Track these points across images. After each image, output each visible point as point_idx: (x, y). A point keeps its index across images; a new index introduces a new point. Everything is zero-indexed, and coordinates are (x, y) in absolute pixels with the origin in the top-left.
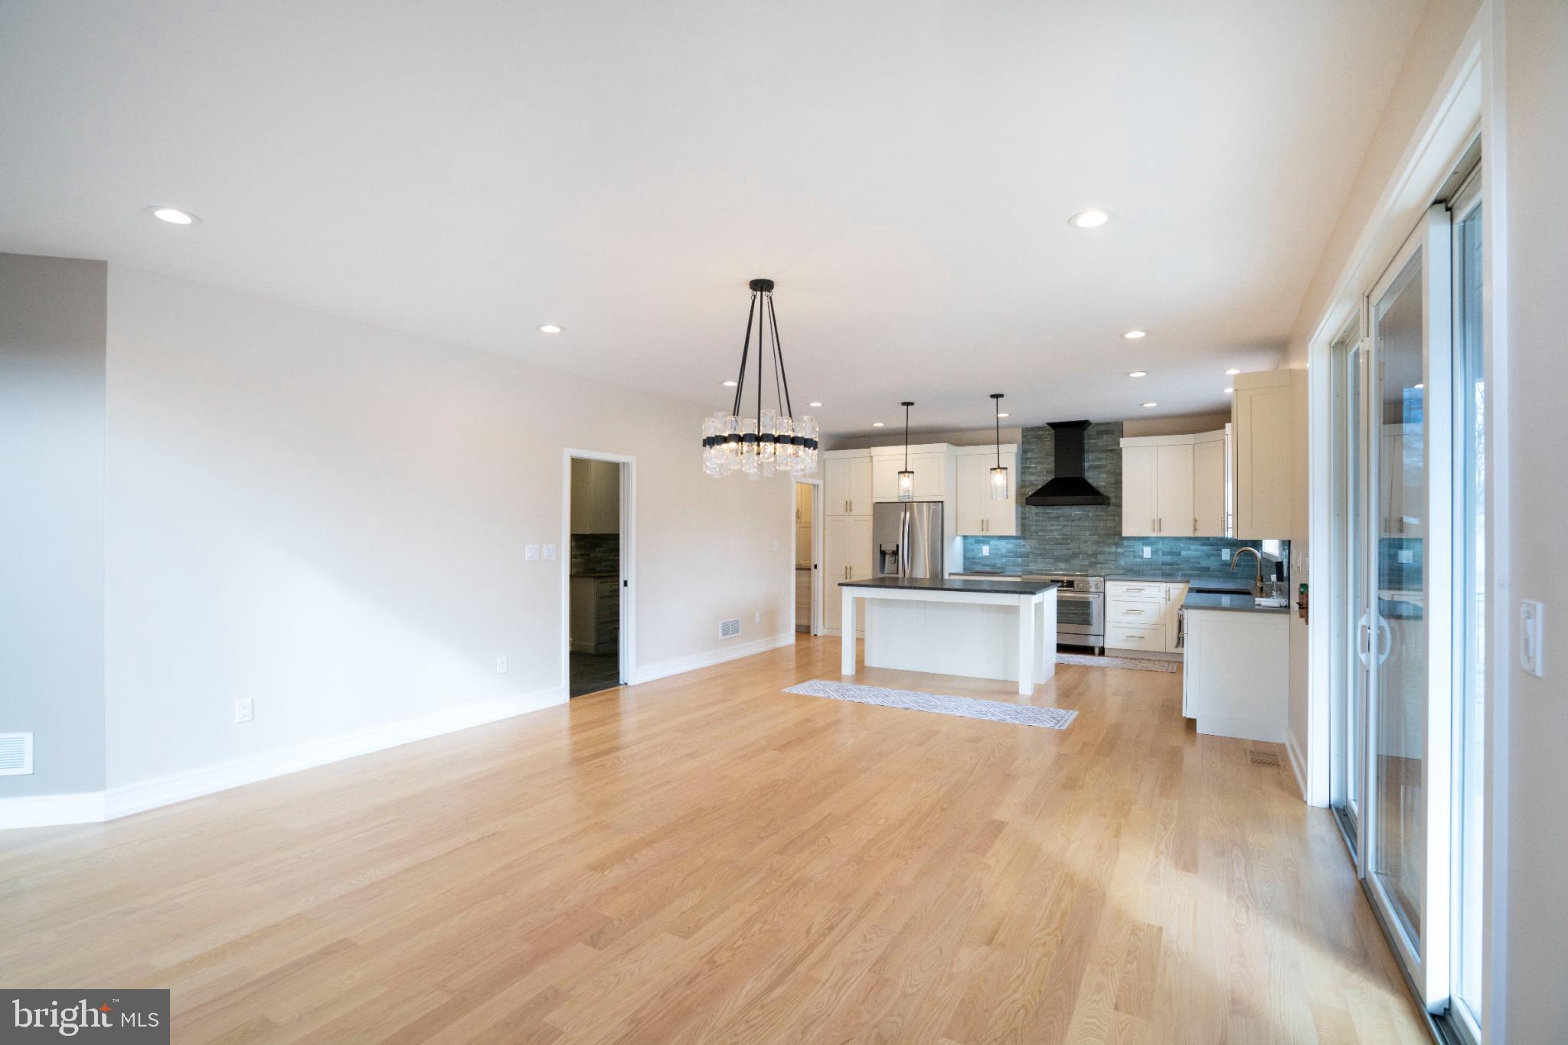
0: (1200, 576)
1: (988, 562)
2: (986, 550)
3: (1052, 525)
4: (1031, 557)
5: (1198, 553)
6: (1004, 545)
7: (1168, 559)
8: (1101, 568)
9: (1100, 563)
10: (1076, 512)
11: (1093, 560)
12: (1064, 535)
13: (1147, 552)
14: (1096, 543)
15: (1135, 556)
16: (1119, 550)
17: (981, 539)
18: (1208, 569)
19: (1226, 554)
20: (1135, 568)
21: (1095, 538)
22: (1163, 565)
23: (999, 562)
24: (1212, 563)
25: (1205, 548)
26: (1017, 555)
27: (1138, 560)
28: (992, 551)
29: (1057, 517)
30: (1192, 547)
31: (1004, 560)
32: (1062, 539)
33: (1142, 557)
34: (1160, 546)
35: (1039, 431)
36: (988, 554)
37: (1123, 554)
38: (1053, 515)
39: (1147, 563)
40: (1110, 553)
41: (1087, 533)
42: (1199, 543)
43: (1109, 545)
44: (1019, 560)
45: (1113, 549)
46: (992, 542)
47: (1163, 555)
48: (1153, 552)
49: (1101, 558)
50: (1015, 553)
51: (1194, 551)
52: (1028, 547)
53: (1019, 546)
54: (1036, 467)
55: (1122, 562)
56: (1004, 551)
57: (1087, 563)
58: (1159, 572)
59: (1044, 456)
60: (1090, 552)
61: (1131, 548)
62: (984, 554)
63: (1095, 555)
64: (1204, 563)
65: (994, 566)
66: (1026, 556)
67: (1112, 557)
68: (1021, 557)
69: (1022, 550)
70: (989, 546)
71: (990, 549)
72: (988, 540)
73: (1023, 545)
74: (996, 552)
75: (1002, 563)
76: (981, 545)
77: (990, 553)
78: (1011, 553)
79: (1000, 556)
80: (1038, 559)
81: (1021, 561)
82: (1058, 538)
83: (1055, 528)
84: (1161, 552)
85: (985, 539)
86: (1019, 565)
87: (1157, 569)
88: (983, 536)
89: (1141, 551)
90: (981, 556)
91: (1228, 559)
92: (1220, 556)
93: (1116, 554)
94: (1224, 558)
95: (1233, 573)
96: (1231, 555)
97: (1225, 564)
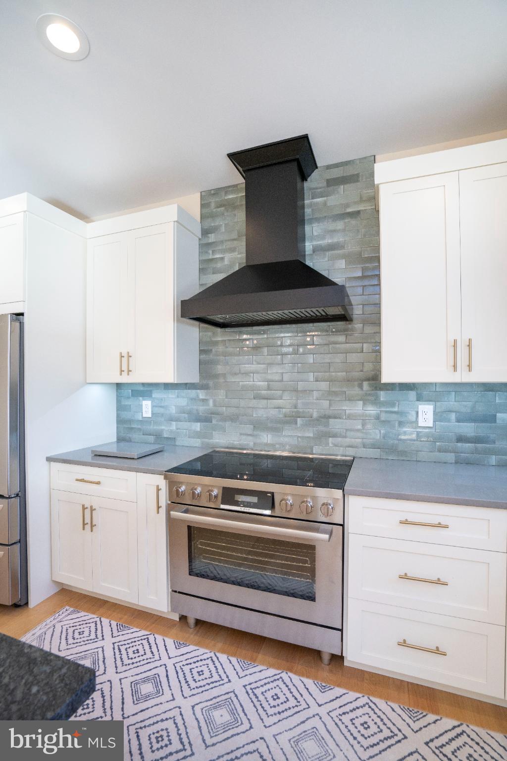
1: (151, 428)
2: (147, 408)
4: (214, 422)
6: (175, 402)
7: (468, 430)
9: (335, 436)
11: (321, 428)
13: (426, 414)
14: (330, 394)
15: (401, 424)
16: (373, 411)
17: (142, 388)
20: (402, 448)
21: (324, 386)
22: (458, 442)
23: (168, 429)
26: (193, 418)
27: (408, 430)
28: (157, 410)
31: (175, 426)
32: (268, 388)
33: (415, 425)
34: (452, 403)
35: (226, 193)
36: (150, 416)
37: (378, 417)
40: (352, 416)
41: (311, 376)
43: (350, 399)
44: (197, 426)
45: (359, 408)
46: (156, 394)
47: (458, 421)
48: (438, 416)
49: (335, 425)
50: (190, 413)
52: (211, 402)
53: (197, 400)
54: (222, 259)
56: (173, 410)
57: (311, 435)
58: (451, 457)
59: (236, 237)
60: (315, 415)
61: (393, 405)
62: (144, 415)
63: (325, 418)
65: (160, 436)
66: (205, 419)
68: (198, 419)
69: (202, 408)
70: (152, 402)
71: (153, 407)
72: (151, 391)
73: (203, 400)
74: (161, 410)
75: (171, 431)
76: (141, 398)
77: (153, 414)
78: (184, 413)
79: (171, 419)
80: (228, 424)
81: (199, 427)
82: (259, 388)
83: (254, 367)
84: (453, 416)
85: (146, 389)
86: (197, 435)
87: (446, 451)
88: (143, 384)
89: (414, 413)
90: (140, 418)
93: (364, 417)
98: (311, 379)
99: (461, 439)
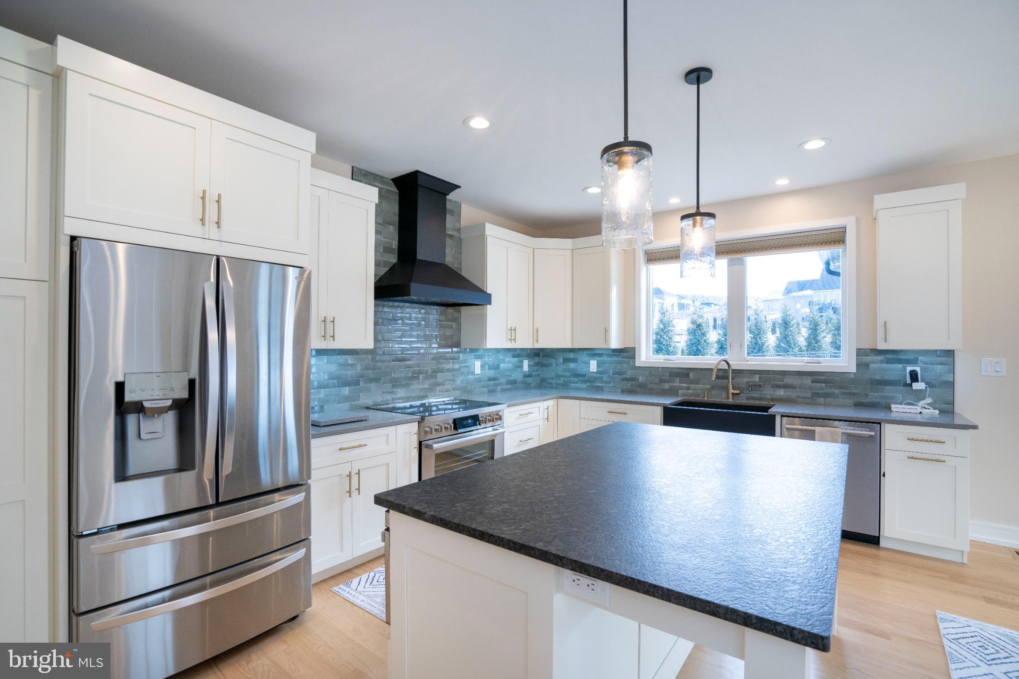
0: (510, 390)
4: (362, 384)
5: (510, 365)
9: (440, 384)
11: (432, 380)
13: (477, 367)
14: (436, 358)
15: (468, 373)
16: (456, 367)
18: (514, 382)
19: (526, 365)
20: (469, 387)
22: (488, 381)
24: (517, 376)
25: (516, 359)
27: (471, 377)
30: (507, 359)
33: (473, 373)
34: (487, 360)
37: (459, 370)
39: (479, 380)
40: (448, 370)
42: (511, 354)
43: (447, 359)
44: (346, 391)
45: (450, 365)
47: (489, 369)
48: (482, 367)
49: (440, 377)
50: (338, 378)
51: (508, 363)
52: (359, 367)
53: (345, 365)
55: (458, 381)
57: (427, 386)
58: (486, 389)
60: (430, 371)
61: (465, 362)
63: (436, 371)
64: (514, 377)
66: (354, 383)
67: (449, 375)
68: (346, 384)
69: (350, 373)
73: (352, 365)
78: (333, 379)
80: (373, 385)
81: (348, 391)
84: (487, 366)
86: (346, 399)
87: (484, 387)
89: (473, 366)
91: (527, 370)
92: (522, 367)
93: (453, 370)
94: (524, 370)
95: (529, 384)
96: (529, 366)
97: (528, 376)
99: (490, 379)
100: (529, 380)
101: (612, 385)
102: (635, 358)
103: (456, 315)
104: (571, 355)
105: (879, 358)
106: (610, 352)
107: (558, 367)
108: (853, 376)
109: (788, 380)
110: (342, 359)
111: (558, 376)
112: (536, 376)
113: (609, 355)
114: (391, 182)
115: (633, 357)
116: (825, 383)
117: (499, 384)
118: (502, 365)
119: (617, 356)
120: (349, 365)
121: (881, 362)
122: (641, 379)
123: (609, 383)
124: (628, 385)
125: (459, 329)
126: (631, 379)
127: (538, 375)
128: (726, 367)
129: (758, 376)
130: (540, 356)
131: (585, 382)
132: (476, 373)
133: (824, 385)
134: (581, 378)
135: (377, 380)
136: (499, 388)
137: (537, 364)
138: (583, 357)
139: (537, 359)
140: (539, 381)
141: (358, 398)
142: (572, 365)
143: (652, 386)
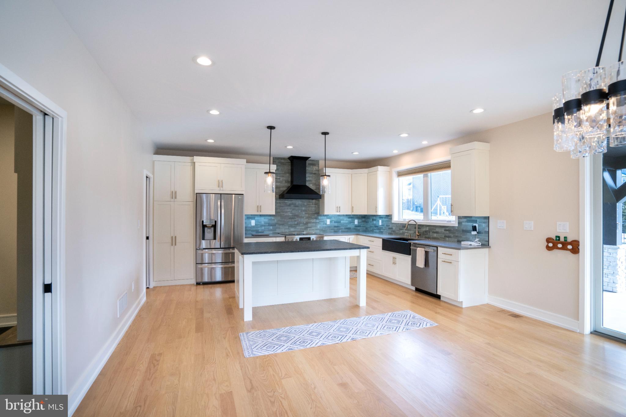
0: (347, 232)
1: (254, 229)
2: (253, 223)
3: (288, 209)
4: (277, 226)
5: (347, 222)
6: (263, 220)
7: (336, 224)
8: (309, 230)
9: (310, 228)
10: (298, 202)
11: (306, 226)
12: (293, 214)
13: (328, 222)
14: (308, 218)
15: (323, 224)
16: (318, 221)
17: (251, 216)
18: (349, 229)
19: (356, 222)
20: (324, 229)
21: (307, 215)
22: (334, 227)
23: (260, 229)
25: (350, 219)
26: (270, 225)
28: (256, 223)
29: (290, 205)
30: (345, 219)
31: (263, 228)
32: (292, 216)
33: (326, 224)
34: (333, 219)
35: (281, 160)
36: (254, 225)
37: (319, 223)
38: (288, 204)
39: (329, 227)
40: (313, 223)
41: (304, 213)
42: (348, 217)
43: (313, 218)
44: (271, 227)
45: (314, 221)
46: (257, 218)
48: (331, 222)
49: (309, 225)
51: (345, 221)
52: (276, 220)
53: (271, 219)
54: (280, 179)
55: (318, 227)
56: (263, 223)
57: (304, 228)
59: (284, 173)
60: (305, 223)
61: (323, 220)
62: (252, 225)
63: (307, 223)
64: (349, 226)
65: (257, 231)
67: (314, 225)
70: (255, 221)
71: (255, 222)
72: (255, 217)
73: (273, 219)
74: (258, 223)
75: (262, 230)
76: (250, 220)
77: (255, 224)
78: (267, 224)
79: (262, 226)
80: (281, 227)
82: (290, 215)
83: (289, 210)
84: (333, 222)
85: (252, 216)
86: (271, 230)
87: (332, 230)
88: (252, 215)
89: (326, 221)
90: (250, 226)
91: (357, 224)
92: (354, 222)
93: (316, 223)
94: (355, 224)
95: (358, 230)
96: (358, 222)
97: (356, 226)
98: (304, 214)
100: (359, 228)
101: (386, 231)
102: (392, 219)
103: (317, 202)
104: (374, 218)
105: (465, 220)
106: (385, 216)
107: (371, 223)
108: (457, 228)
109: (437, 230)
110: (270, 218)
111: (371, 227)
112: (363, 226)
113: (385, 218)
114: (288, 159)
115: (391, 219)
116: (448, 231)
117: (340, 229)
118: (341, 221)
119: (387, 218)
120: (272, 219)
121: (466, 222)
122: (394, 228)
123: (385, 230)
124: (390, 231)
125: (319, 207)
126: (391, 228)
127: (365, 226)
128: (415, 223)
129: (428, 227)
130: (364, 218)
131: (378, 229)
132: (328, 224)
133: (448, 232)
134: (377, 228)
135: (283, 225)
136: (340, 231)
137: (363, 221)
138: (378, 219)
139: (364, 219)
140: (365, 229)
141: (276, 230)
142: (375, 222)
143: (397, 232)
